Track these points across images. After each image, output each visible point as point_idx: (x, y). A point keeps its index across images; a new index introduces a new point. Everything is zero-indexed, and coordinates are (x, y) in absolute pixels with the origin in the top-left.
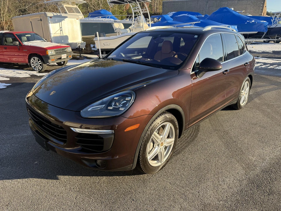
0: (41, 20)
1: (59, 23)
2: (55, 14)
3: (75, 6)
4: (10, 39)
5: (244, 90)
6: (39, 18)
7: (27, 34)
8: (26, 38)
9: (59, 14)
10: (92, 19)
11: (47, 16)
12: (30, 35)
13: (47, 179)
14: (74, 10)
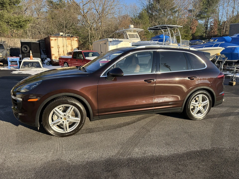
0: (105, 44)
1: (116, 45)
2: (114, 39)
3: (136, 33)
4: (82, 55)
5: (198, 103)
6: (104, 42)
7: (90, 52)
8: (91, 55)
9: (117, 39)
10: (142, 42)
11: (109, 41)
12: (92, 53)
13: (14, 125)
14: (135, 36)
